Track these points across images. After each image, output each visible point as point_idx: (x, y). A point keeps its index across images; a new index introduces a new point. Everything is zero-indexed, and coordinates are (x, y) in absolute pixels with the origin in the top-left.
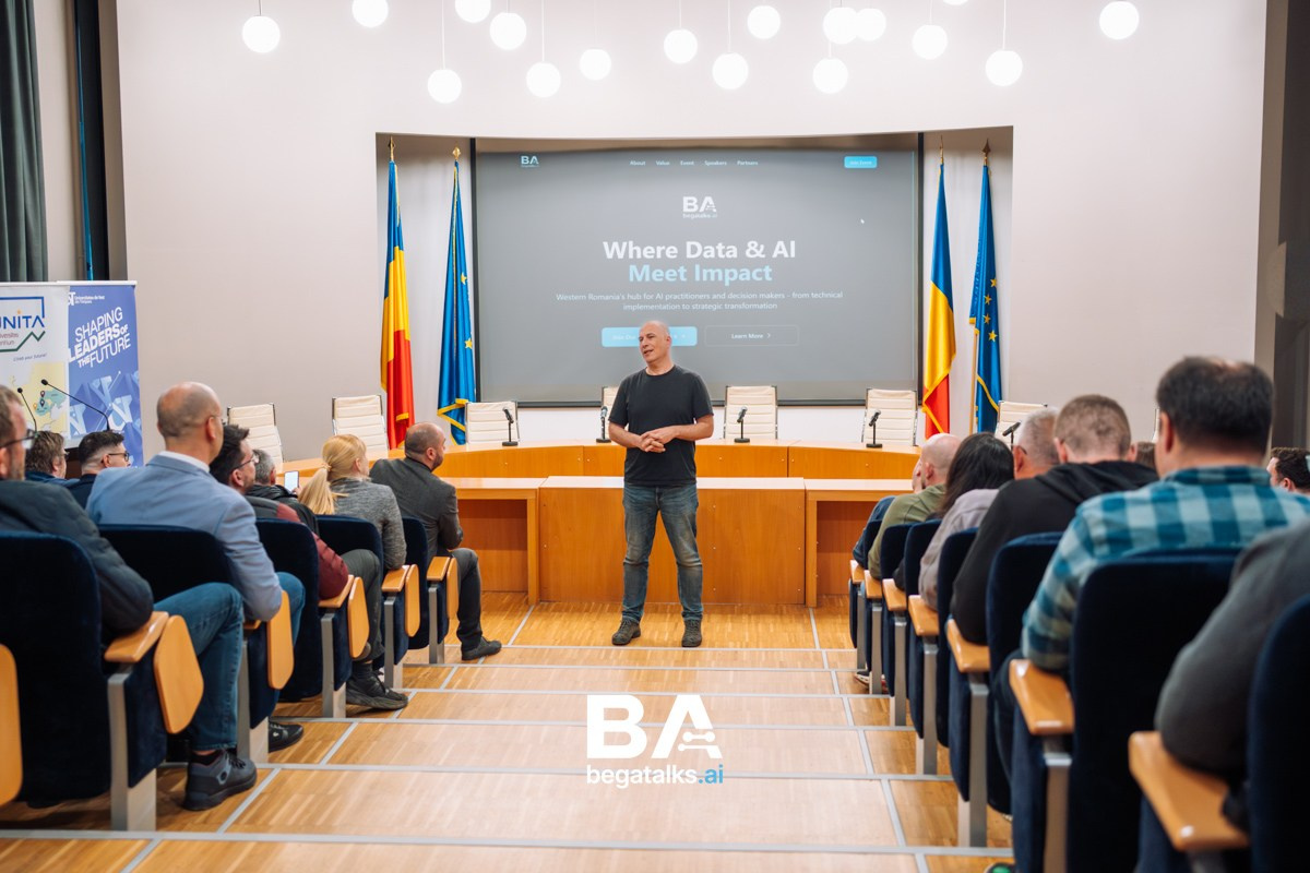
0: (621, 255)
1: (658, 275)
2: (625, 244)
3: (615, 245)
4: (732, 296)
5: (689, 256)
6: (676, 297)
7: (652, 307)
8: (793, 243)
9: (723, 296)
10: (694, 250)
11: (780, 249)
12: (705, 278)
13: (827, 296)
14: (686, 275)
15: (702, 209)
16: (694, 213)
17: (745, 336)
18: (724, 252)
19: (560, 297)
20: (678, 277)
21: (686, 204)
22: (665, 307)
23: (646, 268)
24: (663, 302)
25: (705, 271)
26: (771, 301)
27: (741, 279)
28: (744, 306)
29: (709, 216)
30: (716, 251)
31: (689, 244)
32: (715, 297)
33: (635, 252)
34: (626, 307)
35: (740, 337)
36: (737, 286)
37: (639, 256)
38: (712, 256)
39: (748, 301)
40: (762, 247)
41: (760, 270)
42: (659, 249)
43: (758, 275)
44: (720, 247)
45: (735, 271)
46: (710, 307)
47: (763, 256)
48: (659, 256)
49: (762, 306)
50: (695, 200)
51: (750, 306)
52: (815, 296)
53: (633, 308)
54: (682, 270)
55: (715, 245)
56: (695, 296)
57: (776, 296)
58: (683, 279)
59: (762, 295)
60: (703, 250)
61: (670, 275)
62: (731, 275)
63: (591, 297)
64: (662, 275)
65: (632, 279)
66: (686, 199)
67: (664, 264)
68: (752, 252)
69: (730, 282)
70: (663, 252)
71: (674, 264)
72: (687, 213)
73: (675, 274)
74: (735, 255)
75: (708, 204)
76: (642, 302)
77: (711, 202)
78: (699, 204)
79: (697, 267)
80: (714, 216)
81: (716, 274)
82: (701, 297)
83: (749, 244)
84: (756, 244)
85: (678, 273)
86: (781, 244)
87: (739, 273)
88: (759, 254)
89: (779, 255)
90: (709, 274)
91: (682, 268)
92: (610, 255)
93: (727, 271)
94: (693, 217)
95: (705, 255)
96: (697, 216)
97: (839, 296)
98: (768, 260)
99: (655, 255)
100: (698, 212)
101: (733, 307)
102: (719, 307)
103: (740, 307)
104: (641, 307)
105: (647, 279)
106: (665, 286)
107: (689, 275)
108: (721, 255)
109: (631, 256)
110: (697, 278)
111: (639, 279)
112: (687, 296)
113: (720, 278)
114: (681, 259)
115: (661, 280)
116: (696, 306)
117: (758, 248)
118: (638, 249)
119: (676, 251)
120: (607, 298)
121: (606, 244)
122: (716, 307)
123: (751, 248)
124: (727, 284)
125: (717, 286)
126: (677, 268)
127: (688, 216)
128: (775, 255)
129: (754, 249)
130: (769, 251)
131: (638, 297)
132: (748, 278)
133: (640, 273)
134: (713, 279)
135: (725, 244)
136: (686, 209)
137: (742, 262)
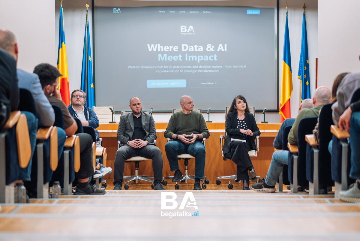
0: (155, 50)
1: (170, 58)
2: (156, 45)
3: (153, 45)
4: (201, 67)
5: (183, 50)
6: (178, 67)
7: (168, 71)
8: (226, 45)
9: (197, 67)
10: (185, 48)
11: (221, 48)
12: (190, 60)
13: (239, 67)
14: (182, 58)
15: (188, 31)
16: (185, 33)
17: (206, 83)
18: (197, 48)
19: (129, 67)
20: (178, 59)
21: (182, 29)
22: (173, 71)
23: (165, 55)
24: (172, 69)
25: (190, 57)
26: (217, 69)
27: (204, 60)
28: (206, 71)
29: (191, 34)
30: (194, 48)
31: (183, 45)
32: (194, 67)
33: (161, 48)
34: (157, 71)
35: (204, 84)
36: (203, 63)
37: (162, 50)
38: (193, 50)
39: (207, 69)
40: (213, 47)
41: (212, 56)
42: (171, 47)
43: (212, 58)
44: (196, 46)
45: (202, 57)
46: (191, 71)
47: (214, 50)
48: (171, 50)
49: (213, 71)
50: (185, 27)
51: (208, 71)
52: (235, 67)
53: (160, 72)
54: (180, 56)
55: (193, 46)
56: (185, 67)
57: (219, 67)
58: (180, 60)
59: (213, 67)
60: (189, 48)
61: (175, 58)
62: (200, 58)
63: (142, 67)
64: (172, 58)
65: (159, 60)
66: (182, 27)
67: (172, 53)
68: (209, 49)
69: (200, 61)
70: (172, 49)
71: (177, 54)
72: (182, 33)
73: (177, 58)
74: (202, 50)
75: (191, 29)
76: (164, 69)
77: (192, 28)
78: (187, 29)
79: (186, 55)
80: (194, 34)
81: (194, 58)
82: (188, 67)
83: (208, 45)
84: (211, 45)
85: (179, 58)
86: (221, 45)
87: (204, 57)
88: (212, 49)
89: (220, 50)
90: (191, 58)
91: (180, 55)
92: (150, 50)
93: (199, 57)
94: (185, 34)
95: (190, 50)
96: (186, 34)
97: (245, 67)
98: (215, 52)
99: (169, 50)
100: (186, 32)
101: (201, 71)
102: (195, 71)
103: (204, 71)
104: (163, 71)
105: (166, 60)
106: (173, 63)
107: (183, 58)
108: (196, 50)
109: (159, 50)
110: (186, 59)
111: (162, 59)
112: (182, 67)
113: (196, 60)
114: (180, 52)
115: (171, 60)
116: (186, 71)
117: (211, 47)
118: (162, 47)
119: (177, 48)
120: (149, 67)
121: (148, 45)
122: (194, 71)
123: (208, 47)
124: (199, 62)
125: (194, 63)
126: (178, 55)
127: (183, 34)
128: (218, 50)
129: (210, 47)
130: (216, 48)
131: (162, 67)
132: (207, 60)
133: (163, 57)
134: (193, 59)
135: (198, 45)
136: (182, 31)
137: (205, 53)
